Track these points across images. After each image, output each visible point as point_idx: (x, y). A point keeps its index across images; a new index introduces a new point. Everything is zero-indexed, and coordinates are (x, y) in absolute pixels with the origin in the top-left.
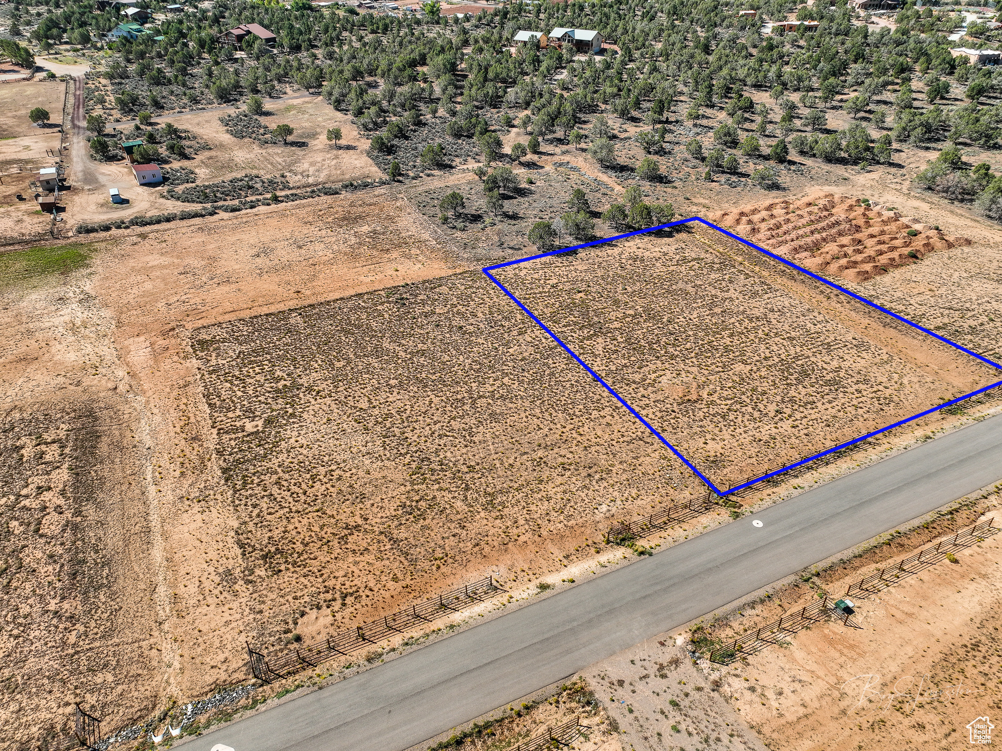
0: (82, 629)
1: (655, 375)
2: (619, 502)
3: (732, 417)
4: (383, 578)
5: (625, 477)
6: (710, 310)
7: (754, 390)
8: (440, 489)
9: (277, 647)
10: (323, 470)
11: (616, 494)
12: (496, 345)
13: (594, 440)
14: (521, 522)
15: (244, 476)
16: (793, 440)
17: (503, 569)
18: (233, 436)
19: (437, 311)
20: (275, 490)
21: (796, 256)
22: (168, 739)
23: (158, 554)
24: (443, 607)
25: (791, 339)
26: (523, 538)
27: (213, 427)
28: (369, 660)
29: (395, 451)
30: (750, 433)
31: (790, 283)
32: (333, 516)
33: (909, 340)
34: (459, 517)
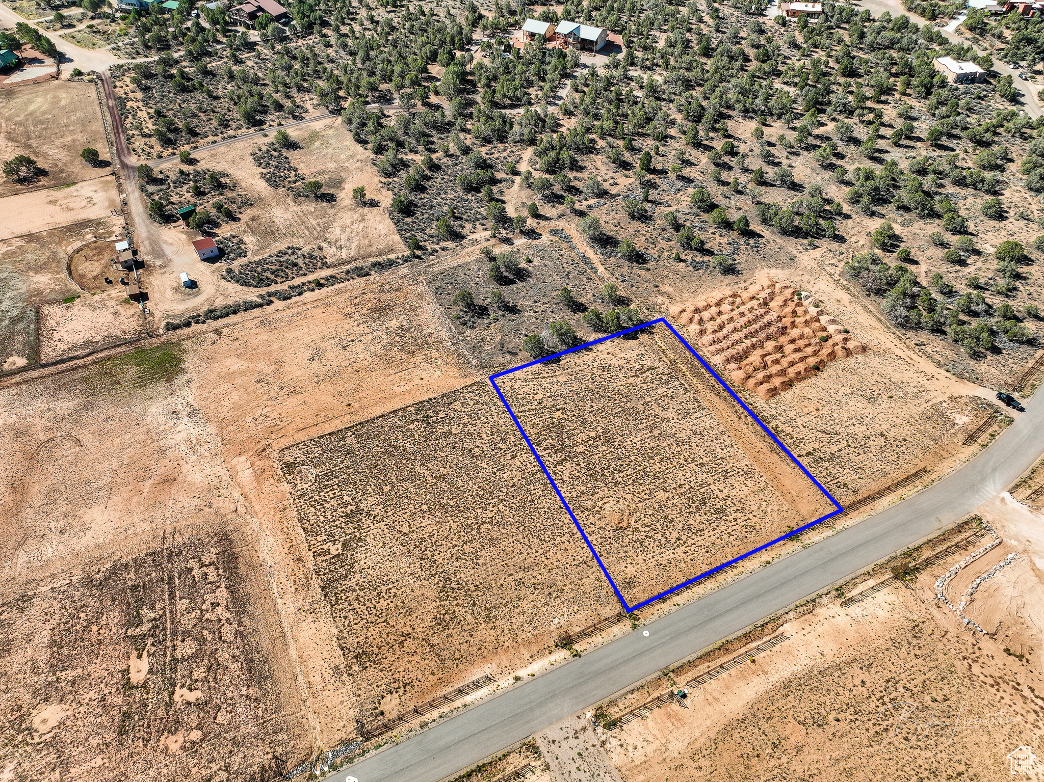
0: (264, 707)
1: (602, 502)
2: (566, 616)
3: (646, 544)
4: (426, 673)
5: (572, 595)
6: (651, 432)
7: (666, 518)
8: (458, 605)
9: (371, 719)
10: (384, 588)
11: (565, 609)
12: (495, 470)
13: (555, 563)
14: (506, 631)
15: (336, 594)
16: (683, 565)
17: (494, 666)
18: (324, 558)
19: (454, 431)
20: (356, 605)
21: (728, 367)
22: (323, 773)
23: (293, 653)
24: (460, 691)
25: (702, 465)
26: (506, 644)
27: (310, 550)
28: (422, 727)
29: (428, 572)
30: (656, 558)
31: (715, 399)
32: (393, 626)
33: (784, 466)
34: (469, 627)
